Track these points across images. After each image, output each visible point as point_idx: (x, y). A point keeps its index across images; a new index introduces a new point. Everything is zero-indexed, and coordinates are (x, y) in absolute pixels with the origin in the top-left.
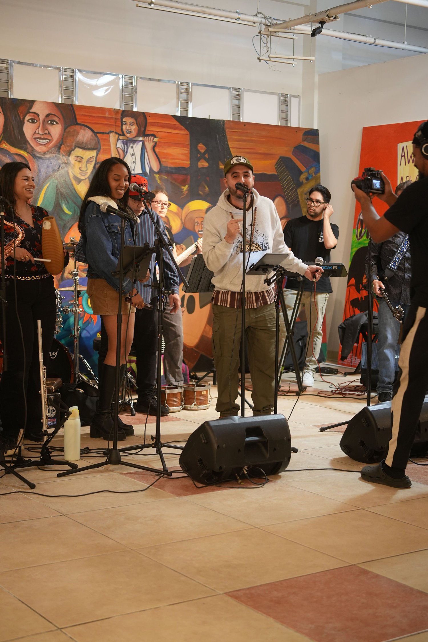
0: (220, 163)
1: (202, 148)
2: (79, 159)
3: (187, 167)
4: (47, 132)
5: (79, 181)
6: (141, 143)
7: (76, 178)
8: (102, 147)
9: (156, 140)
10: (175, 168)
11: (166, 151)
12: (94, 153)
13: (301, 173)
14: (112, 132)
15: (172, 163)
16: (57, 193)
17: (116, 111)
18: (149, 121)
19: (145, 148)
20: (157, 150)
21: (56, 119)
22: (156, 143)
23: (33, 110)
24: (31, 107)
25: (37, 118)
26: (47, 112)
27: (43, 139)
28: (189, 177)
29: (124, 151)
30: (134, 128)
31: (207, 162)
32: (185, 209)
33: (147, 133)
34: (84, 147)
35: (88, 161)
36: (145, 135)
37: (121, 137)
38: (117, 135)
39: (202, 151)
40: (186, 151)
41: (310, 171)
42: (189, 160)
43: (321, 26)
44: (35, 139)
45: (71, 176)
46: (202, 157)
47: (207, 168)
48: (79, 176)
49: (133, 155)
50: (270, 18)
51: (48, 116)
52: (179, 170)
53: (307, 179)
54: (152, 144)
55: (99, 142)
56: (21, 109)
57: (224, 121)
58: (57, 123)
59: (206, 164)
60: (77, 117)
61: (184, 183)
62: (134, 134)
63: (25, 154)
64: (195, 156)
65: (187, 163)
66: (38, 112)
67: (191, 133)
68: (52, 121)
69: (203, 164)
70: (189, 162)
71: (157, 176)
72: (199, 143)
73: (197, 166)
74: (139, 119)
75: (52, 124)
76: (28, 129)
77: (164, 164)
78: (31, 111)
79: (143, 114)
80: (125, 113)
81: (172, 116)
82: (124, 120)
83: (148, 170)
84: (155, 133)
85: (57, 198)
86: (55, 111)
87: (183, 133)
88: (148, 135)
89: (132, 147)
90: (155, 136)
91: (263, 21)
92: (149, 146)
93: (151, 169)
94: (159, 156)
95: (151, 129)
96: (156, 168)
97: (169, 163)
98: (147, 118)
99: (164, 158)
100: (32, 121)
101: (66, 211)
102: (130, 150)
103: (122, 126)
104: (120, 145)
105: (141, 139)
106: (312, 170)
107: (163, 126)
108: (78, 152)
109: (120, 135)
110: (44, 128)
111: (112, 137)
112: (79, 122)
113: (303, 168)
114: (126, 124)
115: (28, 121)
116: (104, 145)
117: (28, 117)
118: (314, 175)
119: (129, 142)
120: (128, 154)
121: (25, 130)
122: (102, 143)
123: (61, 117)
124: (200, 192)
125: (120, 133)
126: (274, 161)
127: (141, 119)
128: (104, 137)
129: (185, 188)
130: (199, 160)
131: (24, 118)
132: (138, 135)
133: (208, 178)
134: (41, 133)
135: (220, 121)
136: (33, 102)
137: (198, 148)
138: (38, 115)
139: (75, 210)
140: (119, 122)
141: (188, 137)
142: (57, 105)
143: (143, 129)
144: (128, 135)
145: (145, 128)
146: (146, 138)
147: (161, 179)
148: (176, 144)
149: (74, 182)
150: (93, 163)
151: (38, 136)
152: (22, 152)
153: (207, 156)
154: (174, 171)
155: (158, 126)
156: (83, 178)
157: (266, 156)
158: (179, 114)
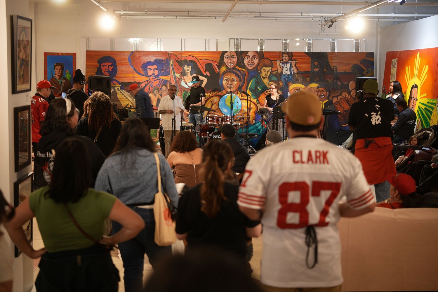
0: (324, 69)
1: (316, 63)
2: (265, 70)
3: (309, 71)
4: (253, 62)
5: (264, 78)
6: (290, 63)
7: (263, 77)
8: (274, 66)
9: (296, 62)
10: (304, 72)
11: (300, 66)
12: (271, 68)
13: (364, 70)
14: (278, 60)
15: (303, 70)
16: (256, 83)
17: (280, 52)
18: (293, 55)
19: (292, 65)
20: (296, 65)
21: (256, 57)
22: (296, 63)
23: (248, 54)
24: (247, 54)
25: (249, 57)
26: (253, 55)
27: (251, 64)
28: (310, 75)
29: (283, 67)
30: (287, 58)
31: (319, 69)
32: (308, 87)
33: (292, 59)
34: (267, 66)
35: (268, 71)
36: (292, 60)
37: (281, 62)
38: (280, 61)
39: (316, 65)
40: (309, 65)
41: (369, 70)
42: (310, 68)
43: (332, 24)
44: (248, 64)
45: (261, 77)
46: (316, 67)
47: (318, 71)
48: (264, 76)
49: (286, 68)
50: (327, 18)
51: (253, 56)
52: (306, 72)
53: (367, 73)
54: (295, 63)
55: (273, 64)
56: (243, 55)
57: (327, 53)
58: (257, 58)
59: (318, 70)
60: (264, 56)
61: (308, 77)
62: (287, 60)
63: (245, 70)
64: (313, 66)
65: (309, 70)
66: (249, 55)
67: (312, 58)
68: (255, 58)
69: (316, 70)
70: (310, 69)
71: (296, 75)
72: (315, 62)
73: (314, 71)
74: (289, 55)
75: (255, 59)
76: (246, 62)
77: (299, 70)
78: (247, 55)
79: (291, 52)
80: (283, 53)
81: (304, 52)
82: (283, 55)
83: (292, 73)
84: (296, 59)
85: (256, 84)
86: (256, 54)
87: (308, 58)
88: (293, 60)
89: (286, 65)
90: (296, 60)
91: (324, 19)
92: (293, 64)
93: (294, 73)
94: (298, 68)
95: (294, 58)
96: (296, 72)
97: (301, 70)
98: (293, 54)
99: (300, 68)
100: (247, 58)
101: (259, 89)
102: (285, 66)
103: (282, 57)
104: (281, 64)
105: (290, 62)
106: (370, 69)
107: (300, 56)
108: (264, 68)
109: (281, 61)
110: (252, 60)
111: (278, 62)
112: (265, 57)
113: (365, 68)
114: (284, 57)
115: (246, 58)
116: (274, 65)
117: (246, 57)
118: (371, 71)
119: (285, 63)
120: (285, 68)
121: (245, 62)
122: (274, 64)
123: (258, 56)
124: (315, 80)
125: (282, 60)
126: (350, 67)
127: (290, 55)
128: (275, 62)
129: (308, 79)
130: (315, 68)
131: (244, 58)
132: (289, 60)
133: (318, 75)
134: (250, 62)
135: (325, 52)
136: (248, 52)
137: (315, 63)
138: (250, 56)
139: (263, 89)
140: (281, 56)
141: (311, 59)
142: (257, 52)
143: (291, 58)
144: (285, 61)
145: (292, 58)
146: (292, 61)
147: (298, 76)
148: (305, 63)
149: (262, 79)
150: (270, 72)
151: (250, 63)
152: (243, 69)
153: (318, 66)
154: (303, 73)
155: (297, 56)
156: (266, 77)
157: (347, 65)
158: (306, 51)
